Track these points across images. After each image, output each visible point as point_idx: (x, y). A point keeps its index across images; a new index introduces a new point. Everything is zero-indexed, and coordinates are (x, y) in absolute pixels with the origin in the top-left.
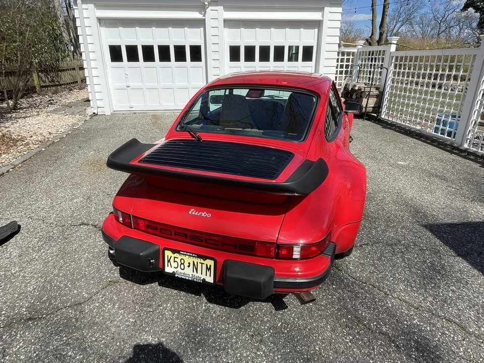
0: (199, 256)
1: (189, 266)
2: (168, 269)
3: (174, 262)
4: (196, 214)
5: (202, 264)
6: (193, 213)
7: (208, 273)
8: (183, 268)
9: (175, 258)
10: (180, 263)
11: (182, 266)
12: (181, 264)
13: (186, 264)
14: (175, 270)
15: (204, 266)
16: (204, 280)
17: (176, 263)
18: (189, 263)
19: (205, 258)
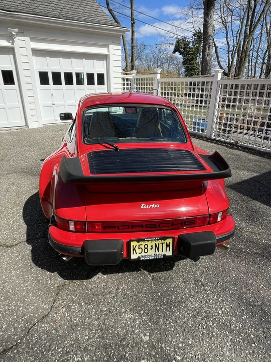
0: (161, 239)
1: (151, 249)
2: (134, 256)
3: (139, 248)
4: (147, 207)
5: (163, 243)
6: (145, 207)
7: (168, 249)
8: (146, 252)
9: (139, 245)
10: (143, 249)
11: (146, 250)
12: (145, 248)
13: (149, 248)
14: (140, 255)
15: (165, 245)
16: (164, 255)
17: (141, 249)
18: (152, 246)
19: (165, 239)
